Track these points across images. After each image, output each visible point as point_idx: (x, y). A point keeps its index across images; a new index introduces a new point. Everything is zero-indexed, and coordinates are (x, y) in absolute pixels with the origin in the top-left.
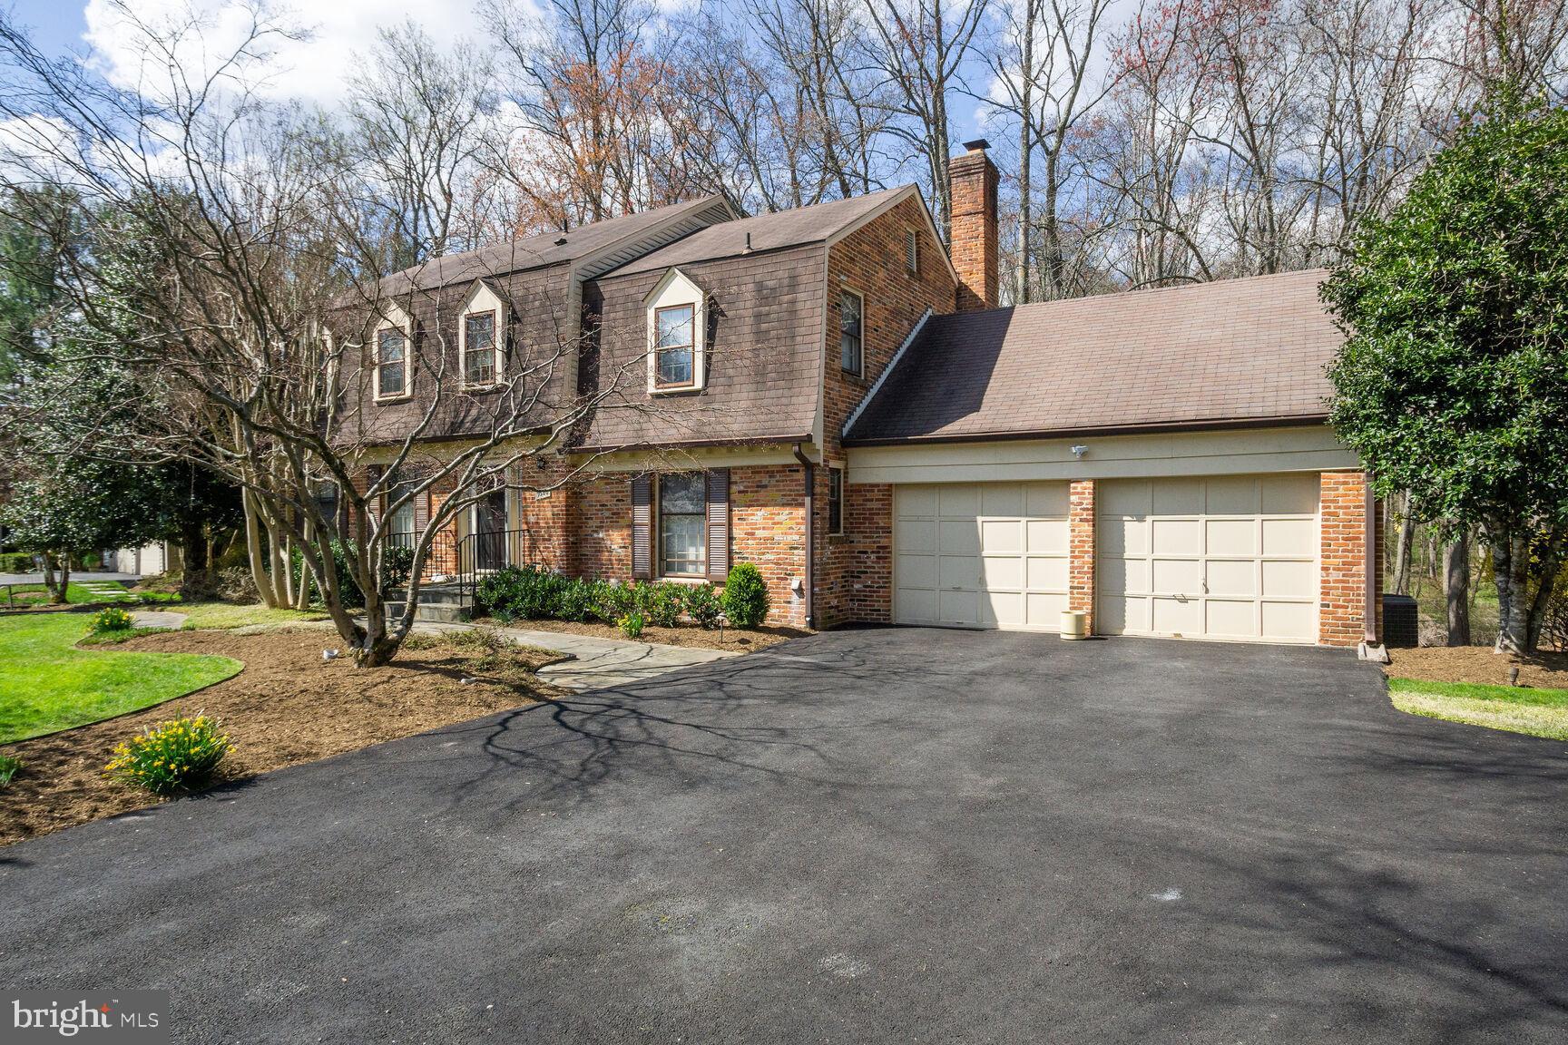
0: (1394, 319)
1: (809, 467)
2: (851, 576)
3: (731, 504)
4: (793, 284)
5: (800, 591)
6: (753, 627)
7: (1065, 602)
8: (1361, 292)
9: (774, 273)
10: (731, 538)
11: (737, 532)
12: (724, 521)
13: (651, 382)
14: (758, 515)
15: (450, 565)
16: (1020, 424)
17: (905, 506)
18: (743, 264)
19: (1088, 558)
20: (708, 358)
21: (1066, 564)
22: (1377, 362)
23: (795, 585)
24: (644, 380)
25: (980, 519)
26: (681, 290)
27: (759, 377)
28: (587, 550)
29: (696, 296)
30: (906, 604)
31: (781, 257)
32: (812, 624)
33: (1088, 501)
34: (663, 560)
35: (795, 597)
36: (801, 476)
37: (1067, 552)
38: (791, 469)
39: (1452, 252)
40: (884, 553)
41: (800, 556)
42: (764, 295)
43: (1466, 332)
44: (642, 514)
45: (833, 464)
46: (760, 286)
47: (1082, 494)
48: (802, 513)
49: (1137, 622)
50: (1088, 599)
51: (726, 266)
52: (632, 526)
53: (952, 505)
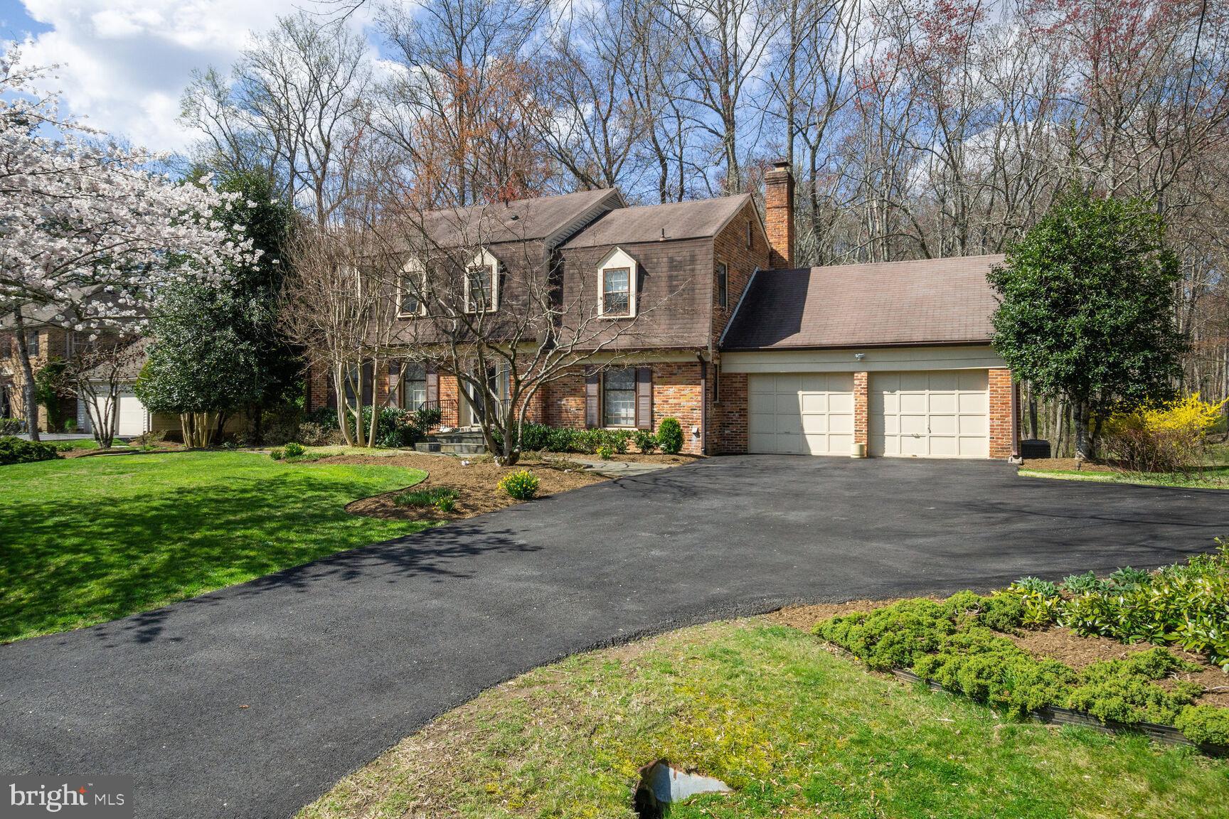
0: (1020, 297)
1: (703, 363)
2: (724, 426)
3: (653, 384)
4: (693, 260)
5: (697, 434)
6: (676, 453)
7: (852, 438)
8: (1007, 280)
9: (682, 253)
10: (653, 404)
11: (656, 400)
12: (648, 393)
13: (600, 310)
14: (671, 390)
15: (455, 421)
16: (825, 341)
17: (755, 386)
18: (660, 246)
19: (865, 415)
20: (638, 299)
21: (852, 418)
22: (1013, 318)
23: (694, 430)
24: (595, 311)
25: (800, 393)
26: (620, 259)
27: (671, 312)
28: (553, 411)
29: (631, 264)
30: (755, 442)
31: (685, 244)
32: (705, 452)
33: (864, 384)
34: (606, 417)
35: (694, 438)
36: (698, 368)
37: (853, 412)
38: (692, 364)
39: (1046, 267)
40: (744, 413)
41: (698, 414)
42: (673, 265)
43: (1054, 305)
44: (593, 389)
45: (716, 362)
46: (671, 260)
47: (861, 379)
48: (699, 389)
49: (892, 449)
50: (865, 437)
51: (648, 247)
52: (585, 396)
53: (783, 386)
